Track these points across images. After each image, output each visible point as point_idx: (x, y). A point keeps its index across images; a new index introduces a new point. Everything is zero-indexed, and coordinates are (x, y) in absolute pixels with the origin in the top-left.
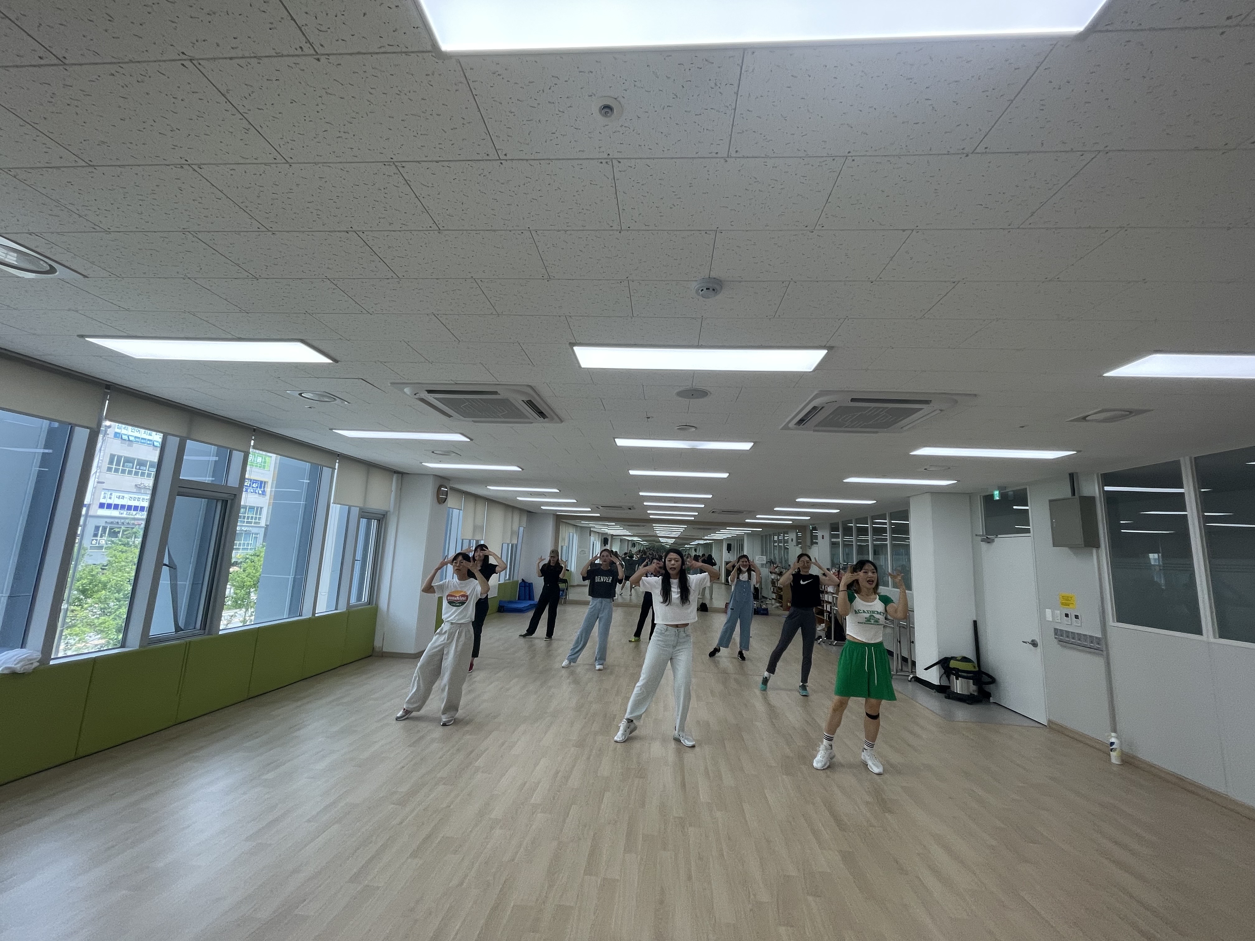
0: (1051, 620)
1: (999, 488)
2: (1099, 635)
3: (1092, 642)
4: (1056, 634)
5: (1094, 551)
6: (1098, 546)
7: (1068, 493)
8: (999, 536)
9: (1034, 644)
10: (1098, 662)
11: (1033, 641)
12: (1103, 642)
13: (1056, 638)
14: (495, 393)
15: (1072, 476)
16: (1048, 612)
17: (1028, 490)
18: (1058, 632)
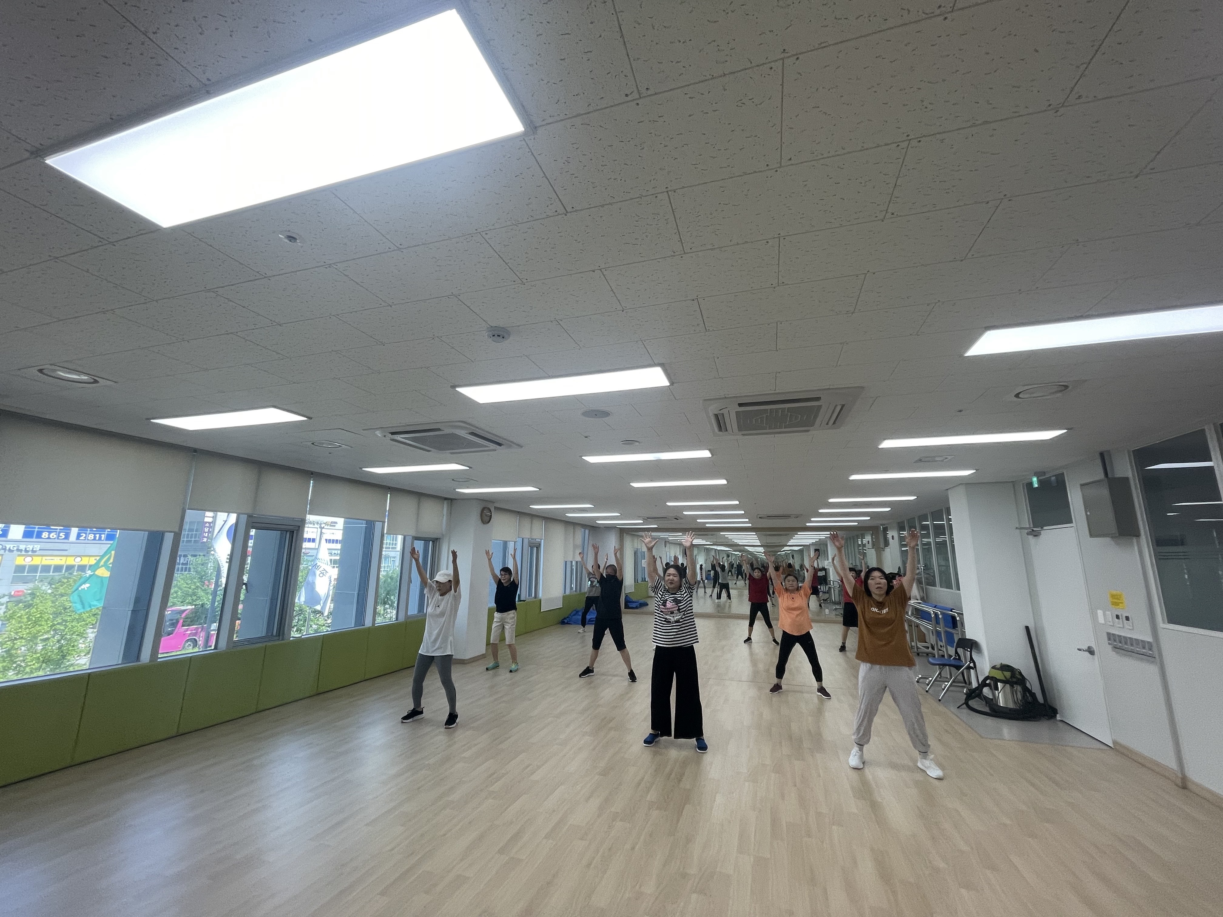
0: (1103, 622)
1: (1037, 474)
2: (1149, 639)
3: (1144, 648)
4: (1109, 639)
5: (1135, 540)
6: (1138, 535)
7: (1101, 475)
8: (1045, 528)
9: (1091, 651)
10: (1152, 670)
11: (1089, 647)
12: (1155, 648)
13: (1109, 644)
14: (439, 430)
15: (1102, 455)
16: (1100, 613)
17: (1065, 473)
18: (1110, 636)
